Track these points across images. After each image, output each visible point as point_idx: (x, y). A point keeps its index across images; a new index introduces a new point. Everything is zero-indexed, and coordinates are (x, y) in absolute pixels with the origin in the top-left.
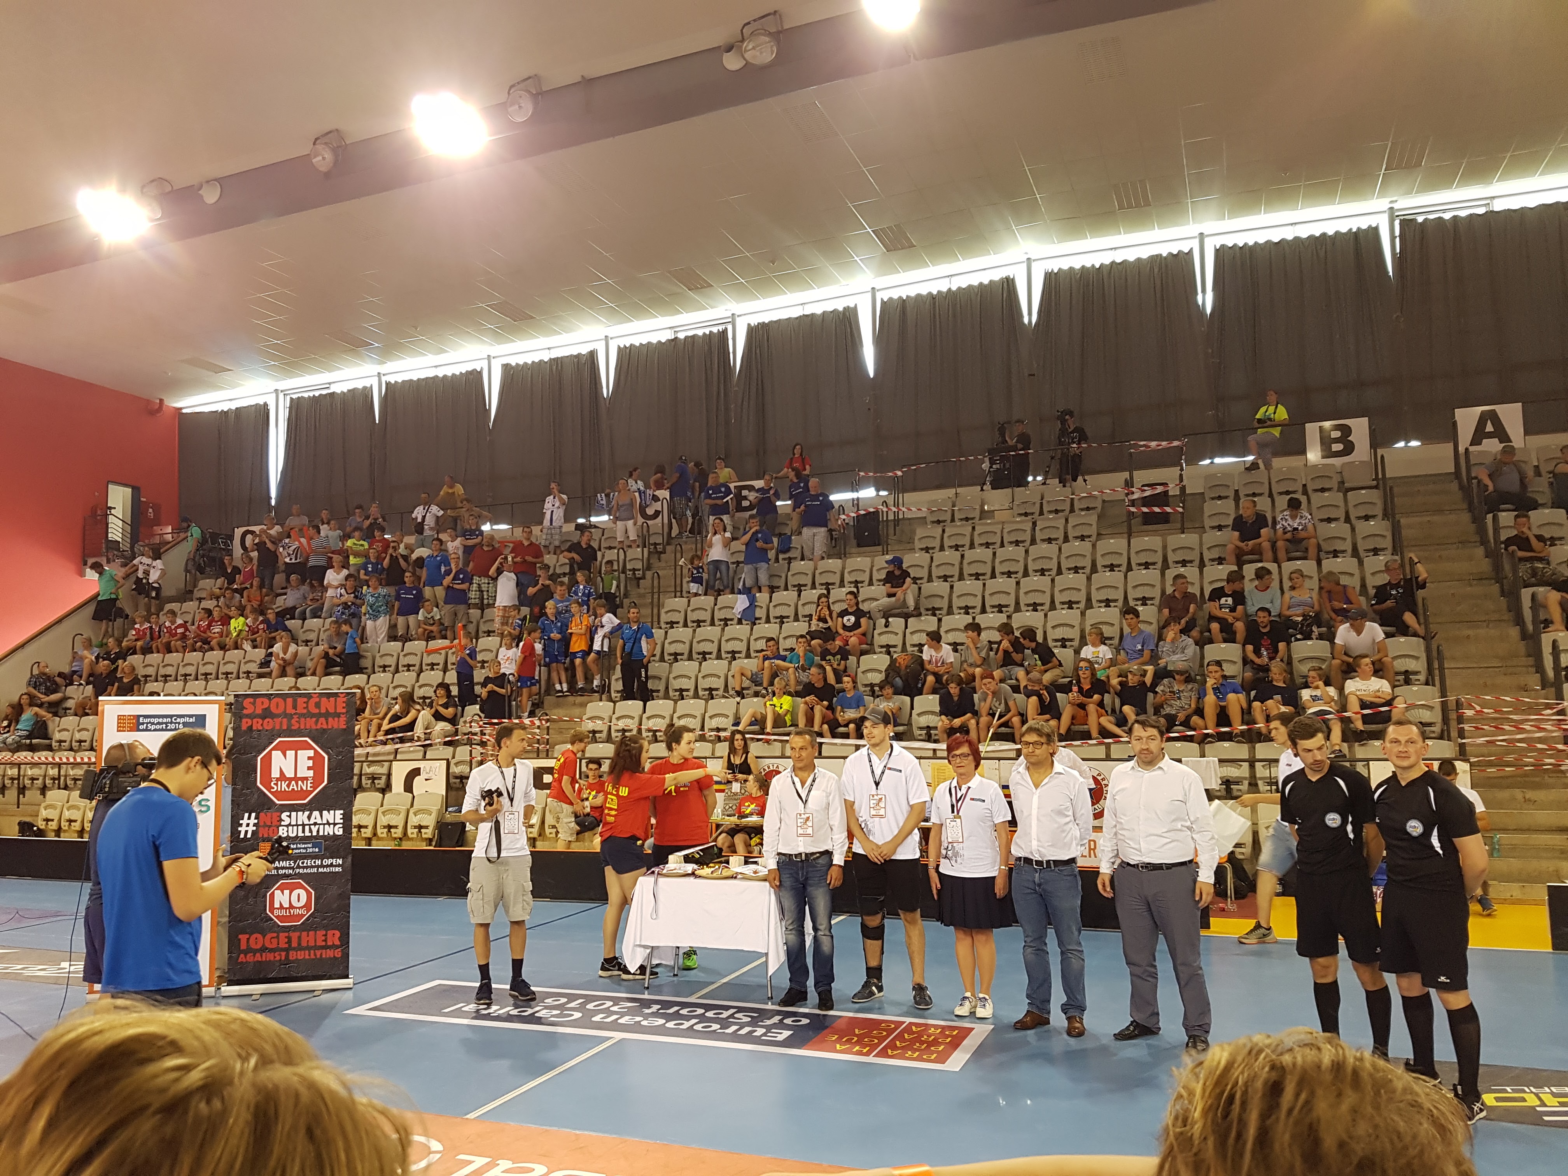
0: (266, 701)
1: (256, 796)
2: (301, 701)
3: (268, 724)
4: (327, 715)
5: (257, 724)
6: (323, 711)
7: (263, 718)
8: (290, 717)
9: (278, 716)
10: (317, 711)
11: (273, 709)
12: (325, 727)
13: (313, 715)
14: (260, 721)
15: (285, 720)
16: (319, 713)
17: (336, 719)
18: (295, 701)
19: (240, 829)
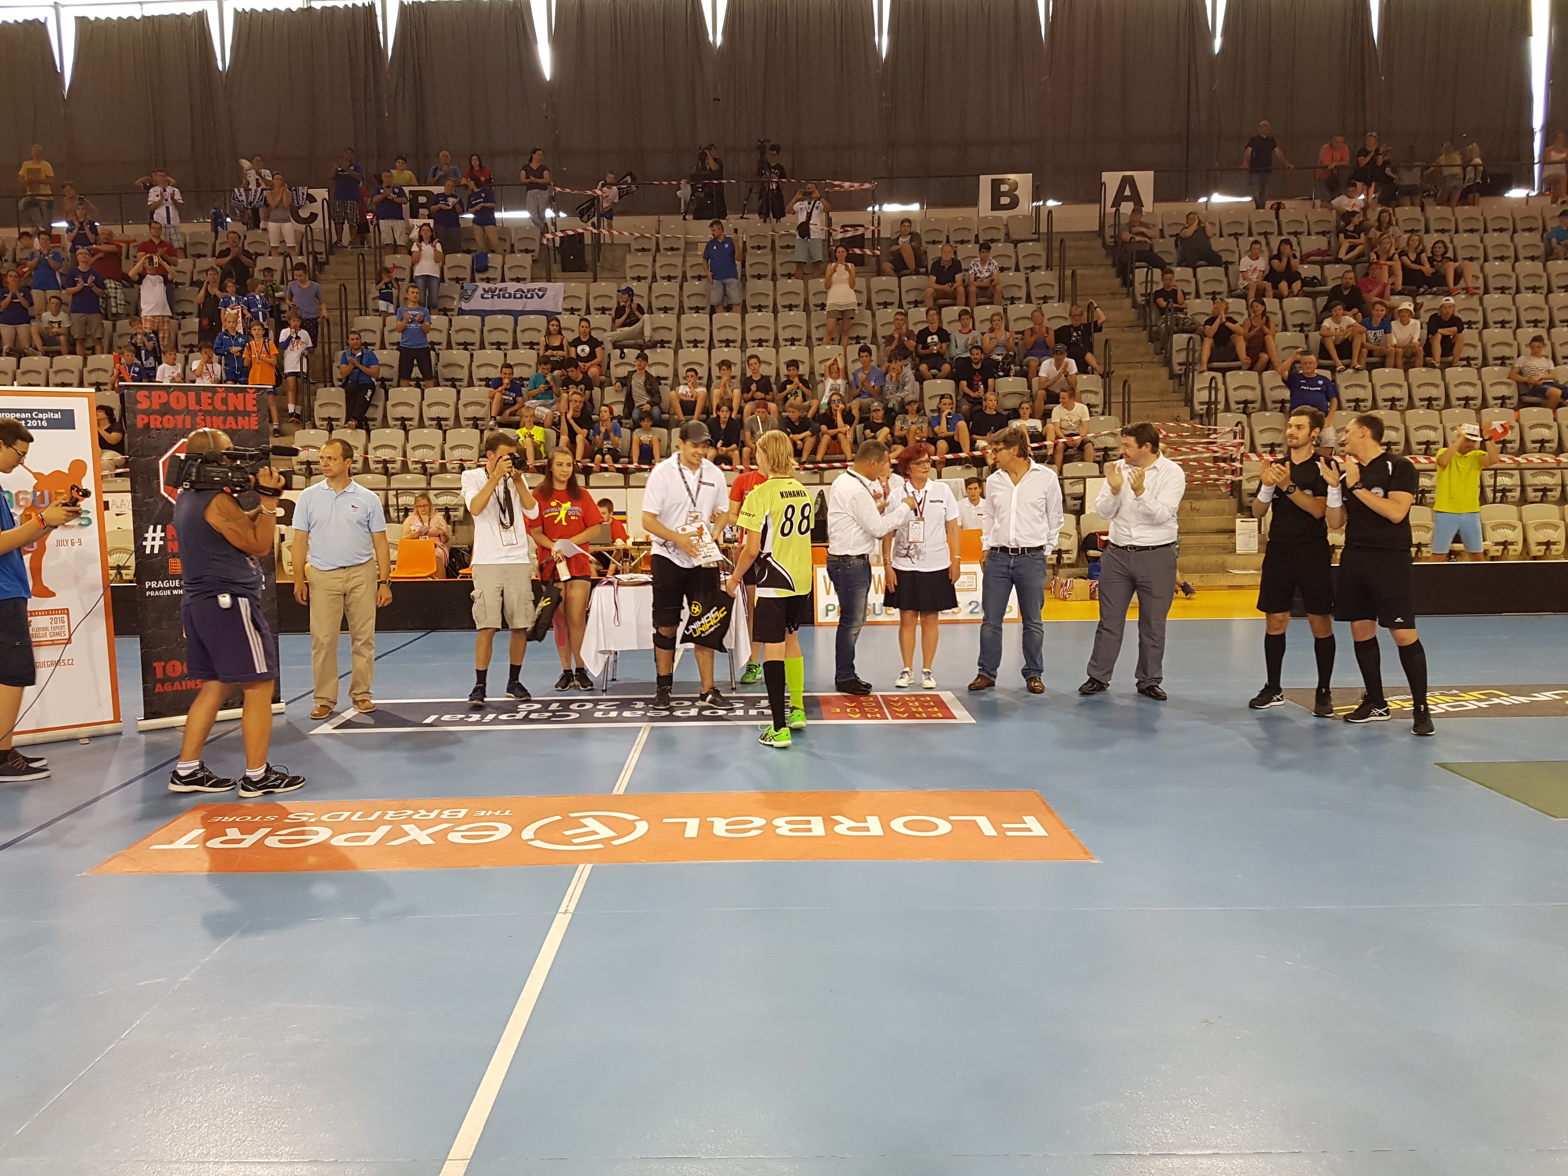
0: (163, 393)
1: (160, 506)
2: (203, 394)
3: (169, 422)
4: (236, 413)
5: (155, 422)
6: (231, 408)
7: (163, 415)
8: (193, 414)
9: (179, 412)
10: (225, 408)
11: (173, 404)
12: (235, 427)
13: (220, 413)
14: (159, 418)
15: (188, 417)
16: (227, 410)
17: (247, 418)
18: (198, 396)
19: (144, 543)
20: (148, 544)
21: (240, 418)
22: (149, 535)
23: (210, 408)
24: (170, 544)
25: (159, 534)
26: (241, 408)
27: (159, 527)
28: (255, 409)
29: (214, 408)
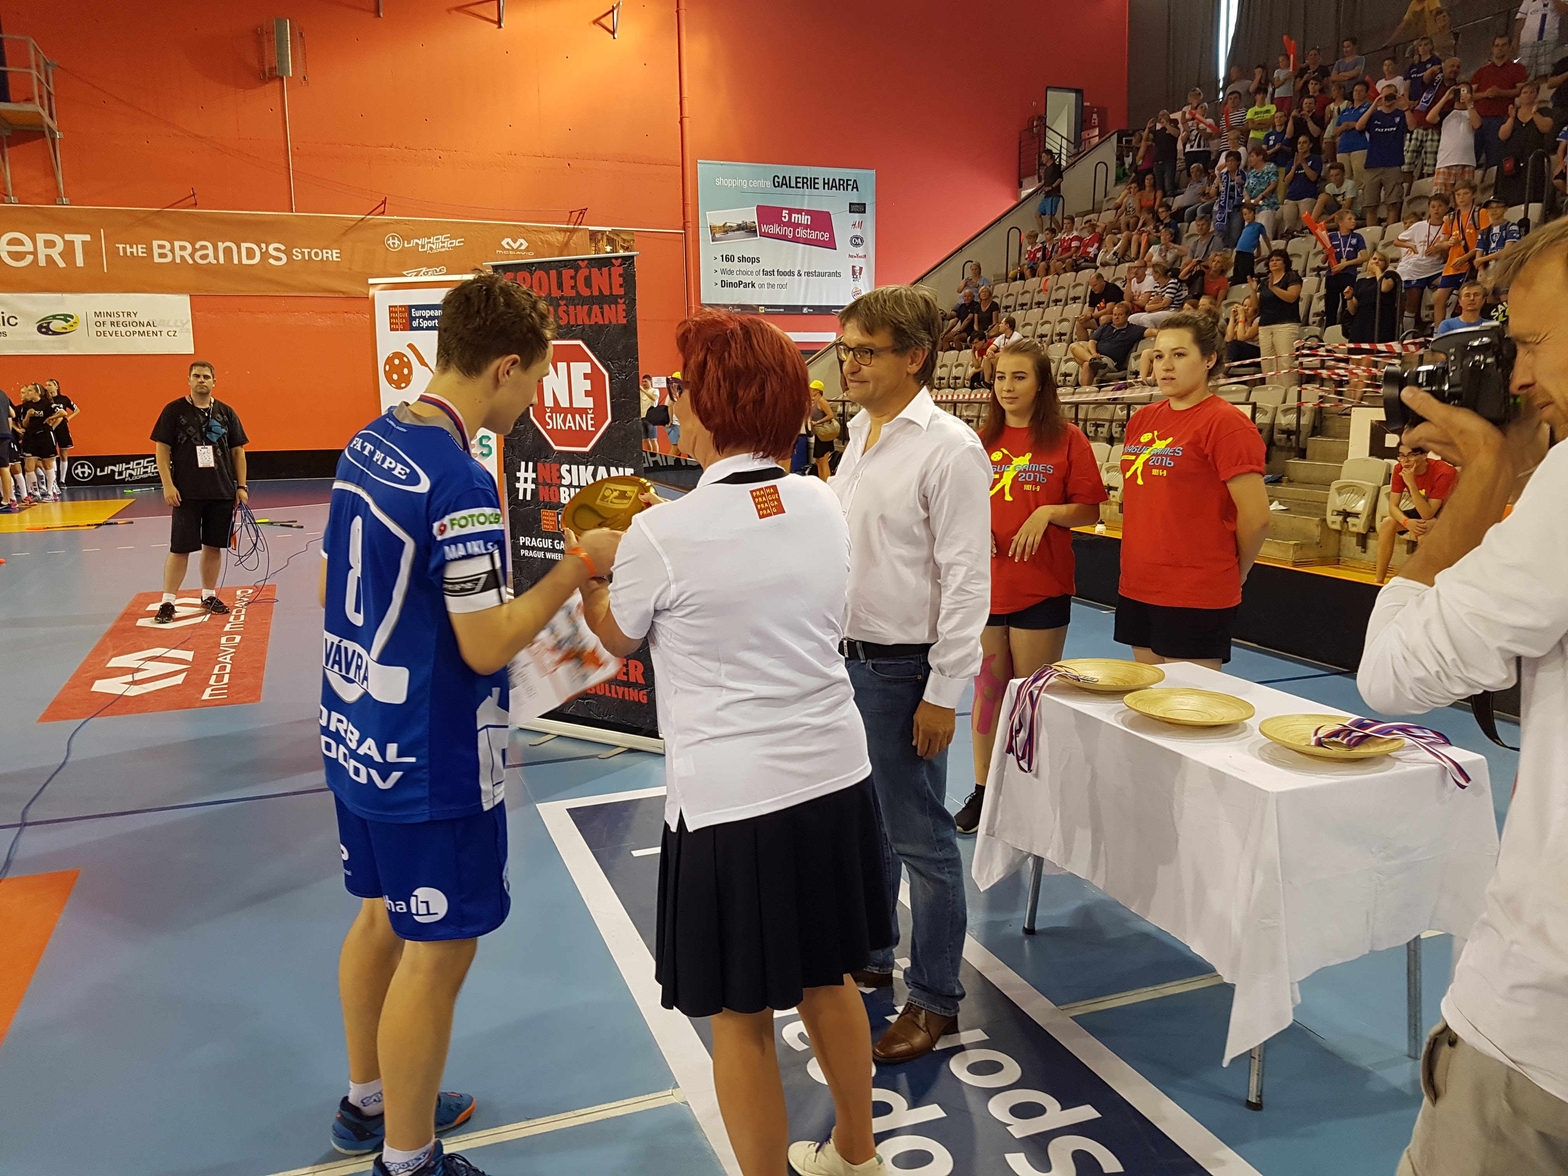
1: (530, 435)
8: (556, 303)
10: (588, 292)
12: (601, 321)
13: (583, 301)
16: (592, 296)
17: (613, 306)
18: (559, 275)
19: (517, 485)
20: (520, 485)
21: (606, 307)
22: (521, 474)
23: (573, 293)
24: (540, 487)
25: (531, 475)
26: (606, 292)
27: (531, 464)
28: (621, 292)
29: (577, 292)
